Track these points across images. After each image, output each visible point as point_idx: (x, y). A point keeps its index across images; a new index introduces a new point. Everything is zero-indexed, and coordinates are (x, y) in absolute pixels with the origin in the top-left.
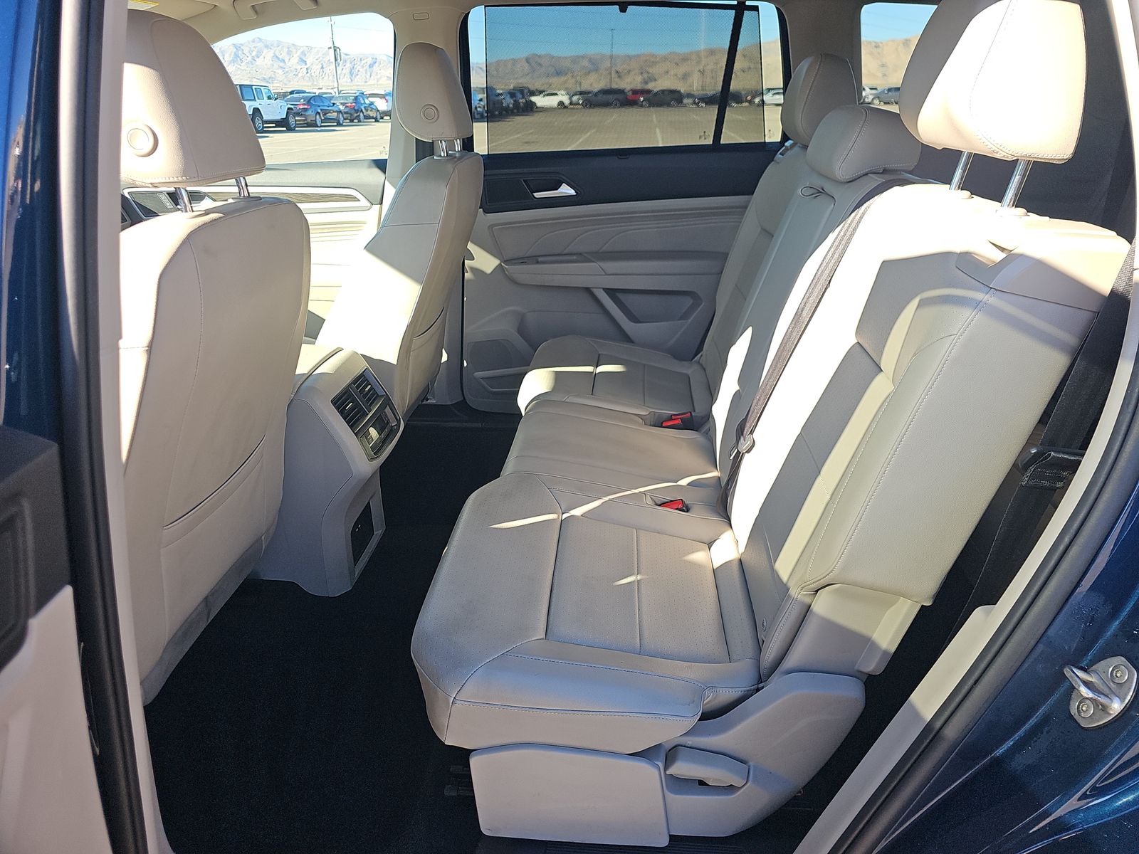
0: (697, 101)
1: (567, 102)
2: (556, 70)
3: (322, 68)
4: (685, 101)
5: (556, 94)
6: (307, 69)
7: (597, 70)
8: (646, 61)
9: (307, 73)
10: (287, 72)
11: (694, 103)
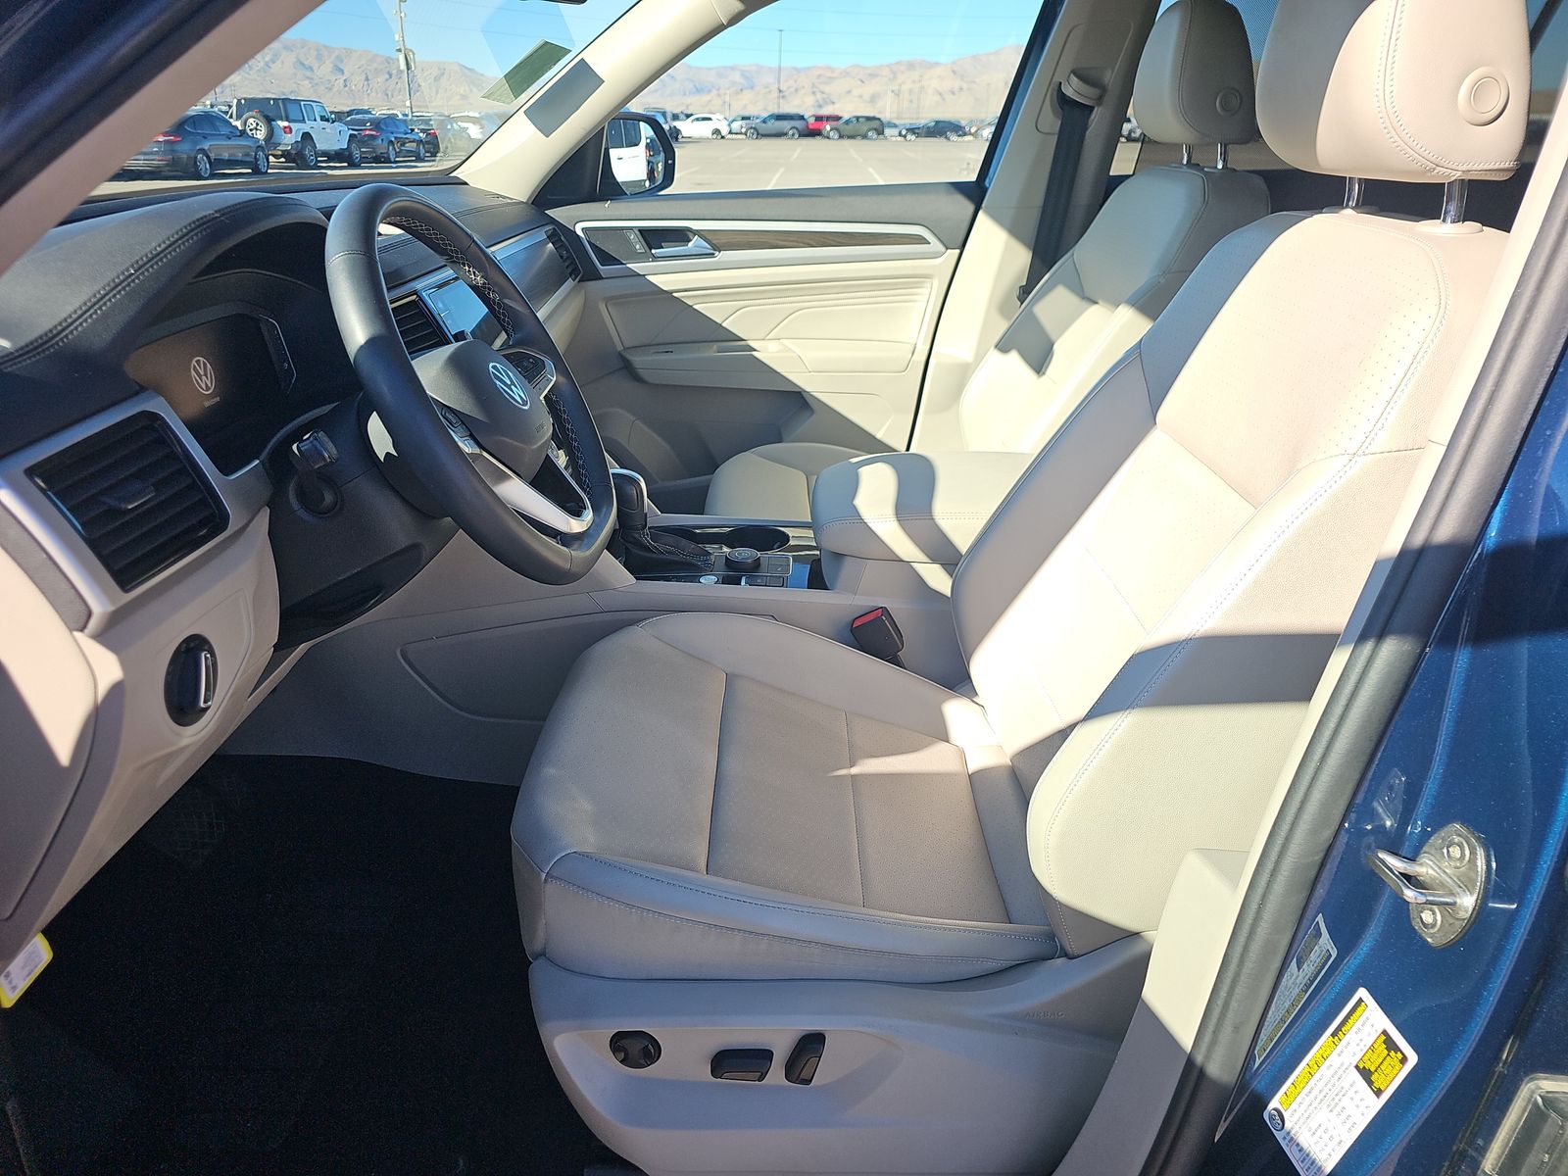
0: (904, 132)
1: (724, 131)
2: (695, 86)
3: (367, 79)
4: (887, 131)
5: (710, 119)
6: (345, 81)
7: (752, 88)
8: (819, 76)
9: (346, 86)
10: (317, 84)
11: (900, 135)
